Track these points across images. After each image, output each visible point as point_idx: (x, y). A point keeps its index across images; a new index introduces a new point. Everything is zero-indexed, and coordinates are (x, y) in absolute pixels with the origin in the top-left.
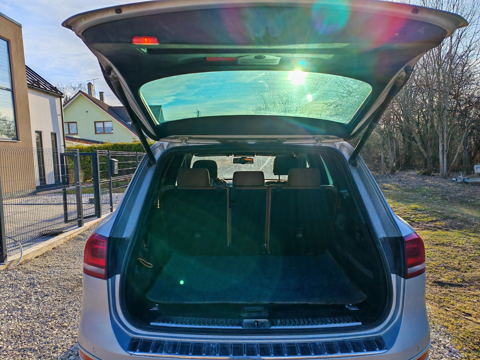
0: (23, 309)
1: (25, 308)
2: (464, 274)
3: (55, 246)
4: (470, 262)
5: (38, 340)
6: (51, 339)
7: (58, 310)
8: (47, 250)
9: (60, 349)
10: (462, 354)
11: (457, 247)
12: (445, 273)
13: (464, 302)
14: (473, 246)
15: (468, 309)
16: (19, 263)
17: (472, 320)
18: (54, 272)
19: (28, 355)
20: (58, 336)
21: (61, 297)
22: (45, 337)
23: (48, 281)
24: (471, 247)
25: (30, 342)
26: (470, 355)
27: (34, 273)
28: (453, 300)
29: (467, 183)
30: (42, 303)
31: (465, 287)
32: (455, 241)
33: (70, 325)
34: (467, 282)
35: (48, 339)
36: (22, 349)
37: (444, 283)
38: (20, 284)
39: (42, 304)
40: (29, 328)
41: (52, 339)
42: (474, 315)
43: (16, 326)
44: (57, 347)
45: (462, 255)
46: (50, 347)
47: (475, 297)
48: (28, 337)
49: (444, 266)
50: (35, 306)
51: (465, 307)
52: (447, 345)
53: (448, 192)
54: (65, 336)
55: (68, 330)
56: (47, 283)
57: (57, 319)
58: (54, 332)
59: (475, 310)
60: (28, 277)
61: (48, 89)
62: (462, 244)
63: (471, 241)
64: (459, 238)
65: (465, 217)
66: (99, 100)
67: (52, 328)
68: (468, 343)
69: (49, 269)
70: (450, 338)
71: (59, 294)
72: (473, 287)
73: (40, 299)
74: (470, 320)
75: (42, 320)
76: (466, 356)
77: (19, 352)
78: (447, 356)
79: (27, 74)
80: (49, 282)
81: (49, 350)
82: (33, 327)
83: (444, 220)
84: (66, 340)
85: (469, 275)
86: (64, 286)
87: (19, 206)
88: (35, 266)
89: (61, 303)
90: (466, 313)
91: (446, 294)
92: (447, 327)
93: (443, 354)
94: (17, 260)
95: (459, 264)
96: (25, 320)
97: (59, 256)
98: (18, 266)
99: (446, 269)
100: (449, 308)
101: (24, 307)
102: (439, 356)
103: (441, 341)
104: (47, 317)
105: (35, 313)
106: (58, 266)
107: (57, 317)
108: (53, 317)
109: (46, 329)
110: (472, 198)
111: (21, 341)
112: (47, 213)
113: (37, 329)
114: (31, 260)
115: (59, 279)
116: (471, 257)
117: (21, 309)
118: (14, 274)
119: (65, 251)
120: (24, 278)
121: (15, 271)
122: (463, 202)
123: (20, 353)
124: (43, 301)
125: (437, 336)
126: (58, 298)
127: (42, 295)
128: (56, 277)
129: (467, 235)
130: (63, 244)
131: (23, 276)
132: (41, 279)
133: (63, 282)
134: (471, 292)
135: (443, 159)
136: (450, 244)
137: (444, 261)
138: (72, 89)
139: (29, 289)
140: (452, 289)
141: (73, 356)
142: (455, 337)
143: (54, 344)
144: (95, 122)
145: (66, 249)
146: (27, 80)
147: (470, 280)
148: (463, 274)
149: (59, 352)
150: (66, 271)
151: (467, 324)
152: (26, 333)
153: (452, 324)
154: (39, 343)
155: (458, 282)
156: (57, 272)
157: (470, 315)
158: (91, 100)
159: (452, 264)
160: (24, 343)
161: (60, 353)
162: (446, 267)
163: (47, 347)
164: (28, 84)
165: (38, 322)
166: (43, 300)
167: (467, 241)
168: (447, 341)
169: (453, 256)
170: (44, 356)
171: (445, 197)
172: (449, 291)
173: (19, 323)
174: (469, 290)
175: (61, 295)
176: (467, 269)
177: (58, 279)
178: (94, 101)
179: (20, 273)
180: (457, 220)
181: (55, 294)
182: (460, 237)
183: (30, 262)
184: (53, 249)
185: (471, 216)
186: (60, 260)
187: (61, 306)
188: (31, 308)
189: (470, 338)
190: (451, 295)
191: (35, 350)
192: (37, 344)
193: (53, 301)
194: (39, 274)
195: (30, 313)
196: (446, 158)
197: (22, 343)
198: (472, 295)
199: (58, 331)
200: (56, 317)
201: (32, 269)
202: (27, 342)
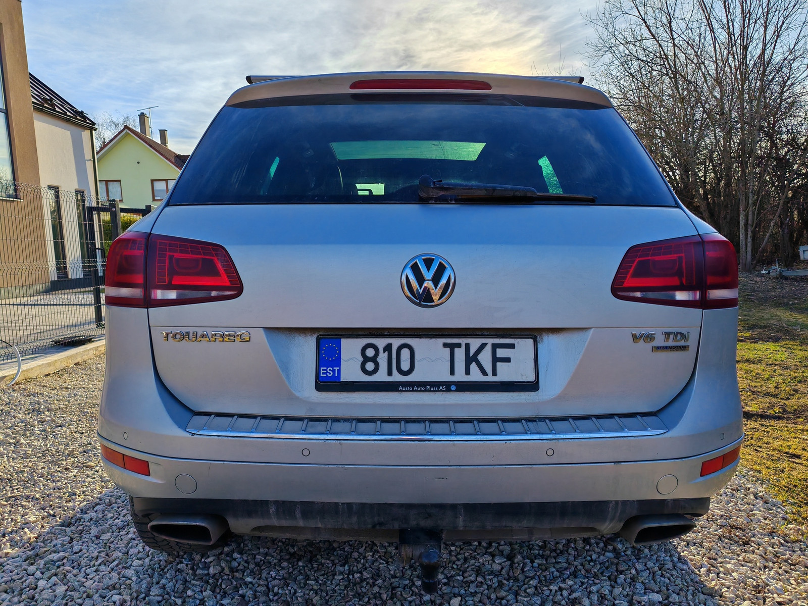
0: (17, 443)
1: (21, 442)
2: (786, 402)
3: (79, 360)
4: (796, 385)
5: (41, 484)
6: (64, 483)
7: (79, 446)
8: (64, 366)
9: (79, 496)
10: (787, 507)
11: (772, 364)
12: (752, 400)
13: (787, 440)
14: (800, 362)
15: (795, 449)
16: (15, 381)
17: (801, 464)
18: (75, 395)
19: (22, 506)
20: (77, 479)
21: (86, 429)
22: (53, 481)
23: (63, 406)
24: (798, 363)
25: (28, 488)
26: (802, 510)
27: (40, 396)
28: (768, 436)
29: (786, 278)
30: (51, 436)
31: (787, 420)
32: (768, 357)
33: (99, 465)
34: (790, 413)
35: (59, 484)
36: (13, 497)
37: (751, 414)
38: (15, 410)
39: (51, 438)
40: (26, 469)
41: (66, 483)
42: (804, 456)
43: (5, 467)
44: (75, 495)
45: (780, 375)
46: (62, 494)
47: (805, 433)
48: (24, 481)
49: (750, 390)
50: (39, 440)
51: (788, 446)
52: (761, 494)
53: (755, 291)
54: (90, 480)
55: (96, 471)
56: (63, 409)
57: (77, 457)
58: (70, 474)
59: (806, 450)
60: (29, 402)
61: (68, 113)
62: (781, 361)
63: (796, 356)
64: (774, 352)
65: (785, 325)
66: (160, 143)
67: (67, 469)
68: (797, 494)
69: (67, 391)
70: (764, 486)
71: (81, 425)
72: (802, 420)
73: (49, 431)
74: (797, 463)
75: (50, 458)
76: (794, 511)
77: (6, 501)
78: (762, 509)
79: (31, 87)
80: (66, 408)
81: (60, 498)
82: (33, 468)
83: (747, 329)
84: (91, 485)
85: (793, 403)
86: (92, 413)
87: (20, 306)
88: (43, 387)
89: (85, 436)
90: (791, 454)
91: (755, 428)
92: (760, 472)
93: (753, 505)
94: (12, 377)
95: (776, 387)
96: (20, 458)
97: (86, 374)
98: (12, 385)
99: (754, 395)
100: (760, 447)
101: (20, 440)
102: (746, 508)
103: (749, 489)
104: (60, 455)
105: (39, 449)
106: (84, 388)
107: (78, 454)
108: (71, 454)
109: (56, 470)
110: (796, 299)
111: (11, 487)
112: (68, 316)
113: (40, 471)
114: (37, 378)
115: (83, 405)
116: (796, 377)
117: (15, 444)
118: (5, 396)
119: (97, 368)
120: (23, 402)
121: (8, 392)
122: (780, 304)
123: (9, 502)
124: (54, 434)
125: (741, 482)
126: (81, 429)
127: (52, 426)
128: (79, 402)
129: (789, 348)
130: (93, 359)
131: (21, 399)
132: (52, 404)
133: (90, 409)
134: (798, 426)
135: (746, 239)
136: (760, 361)
137: (750, 384)
138: (113, 126)
139: (31, 417)
140: (766, 423)
141: (101, 506)
142: (774, 485)
143: (70, 490)
144: (152, 181)
145: (99, 365)
146: (33, 96)
147: (795, 410)
148: (784, 401)
149: (77, 500)
150: (96, 394)
151: (792, 469)
152: (21, 476)
153: (768, 468)
154: (42, 489)
155: (776, 413)
156: (80, 396)
157: (798, 457)
158: (146, 142)
159: (764, 388)
160: (17, 489)
161: (79, 501)
162: (753, 393)
163: (57, 495)
164: (33, 103)
165: (44, 462)
166: (54, 432)
167: (788, 356)
168: (760, 489)
169: (766, 376)
170: (51, 506)
171: (749, 297)
172: (760, 424)
173: (9, 462)
174: (795, 423)
175: (86, 425)
176: (790, 395)
177: (81, 404)
178: (151, 144)
179: (16, 395)
180: (770, 330)
181: (76, 424)
182: (776, 351)
183: (34, 381)
184: (75, 364)
185: (795, 323)
186: (86, 381)
187: (85, 440)
188: (31, 443)
189: (800, 486)
190: (764, 431)
191: (35, 498)
192: (41, 490)
193: (72, 433)
194: (49, 398)
195: (31, 450)
196: (750, 237)
197: (13, 490)
198: (800, 430)
199: (77, 473)
200: (75, 454)
201: (37, 390)
202: (22, 487)
